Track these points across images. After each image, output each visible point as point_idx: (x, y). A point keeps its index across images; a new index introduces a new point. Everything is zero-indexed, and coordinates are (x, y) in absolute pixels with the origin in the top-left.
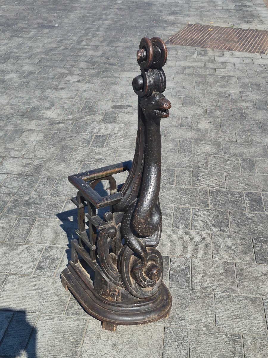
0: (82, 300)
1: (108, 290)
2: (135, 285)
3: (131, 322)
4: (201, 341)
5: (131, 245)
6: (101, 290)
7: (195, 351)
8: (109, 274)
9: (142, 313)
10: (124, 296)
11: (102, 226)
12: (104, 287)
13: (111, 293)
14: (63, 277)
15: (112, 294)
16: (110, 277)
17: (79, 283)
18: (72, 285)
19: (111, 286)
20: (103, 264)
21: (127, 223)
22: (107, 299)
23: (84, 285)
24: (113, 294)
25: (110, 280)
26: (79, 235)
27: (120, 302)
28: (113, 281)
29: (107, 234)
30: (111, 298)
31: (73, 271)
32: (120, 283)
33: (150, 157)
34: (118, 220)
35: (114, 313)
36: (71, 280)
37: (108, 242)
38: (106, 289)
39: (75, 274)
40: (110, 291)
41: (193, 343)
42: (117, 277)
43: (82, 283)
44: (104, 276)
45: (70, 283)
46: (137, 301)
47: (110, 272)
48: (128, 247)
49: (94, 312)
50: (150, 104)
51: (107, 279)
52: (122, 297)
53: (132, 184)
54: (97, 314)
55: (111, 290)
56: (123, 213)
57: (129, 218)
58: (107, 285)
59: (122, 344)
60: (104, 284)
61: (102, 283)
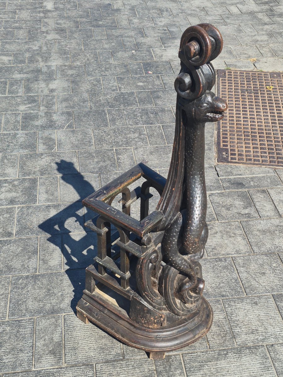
0: (117, 333)
1: (152, 318)
2: (181, 305)
3: (182, 345)
5: (178, 266)
6: (143, 320)
8: (152, 301)
9: (191, 331)
10: (169, 319)
11: (144, 254)
12: (147, 316)
13: (156, 321)
14: (81, 311)
15: (157, 321)
16: (154, 304)
17: (105, 314)
18: (97, 319)
19: (156, 313)
20: (146, 293)
21: (173, 244)
22: (151, 327)
23: (113, 316)
24: (159, 320)
25: (154, 307)
26: (101, 263)
27: (165, 327)
28: (157, 308)
29: (149, 261)
30: (156, 325)
31: (92, 301)
32: (164, 306)
33: (194, 166)
34: (158, 241)
35: (162, 340)
36: (94, 312)
37: (149, 268)
38: (150, 317)
39: (95, 304)
40: (155, 319)
42: (161, 302)
43: (109, 314)
44: (145, 303)
45: (94, 317)
46: (182, 320)
47: (154, 299)
48: (172, 268)
49: (138, 344)
50: (201, 107)
51: (150, 307)
52: (167, 321)
53: (172, 198)
54: (142, 347)
55: (156, 317)
56: (163, 232)
57: (174, 238)
58: (151, 314)
60: (147, 313)
61: (144, 312)
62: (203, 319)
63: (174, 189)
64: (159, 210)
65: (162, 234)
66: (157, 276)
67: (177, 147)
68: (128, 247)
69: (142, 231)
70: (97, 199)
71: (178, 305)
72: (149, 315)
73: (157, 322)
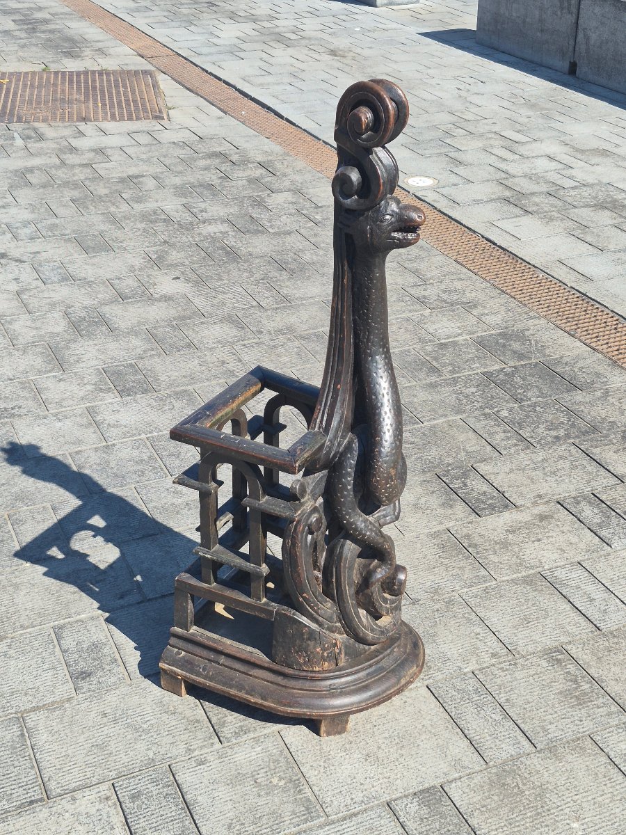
0: (251, 695)
1: (318, 650)
2: (367, 619)
3: (378, 698)
4: (508, 685)
5: (360, 534)
6: (300, 656)
7: (513, 705)
8: (317, 613)
9: (390, 671)
10: (350, 652)
11: (299, 512)
12: (308, 645)
13: (325, 654)
14: (172, 671)
15: (328, 654)
16: (321, 619)
17: (221, 665)
18: (206, 677)
19: (326, 637)
20: (304, 595)
21: (347, 490)
22: (317, 669)
23: (238, 666)
24: (331, 653)
25: (320, 625)
26: (209, 556)
27: (343, 666)
28: (326, 626)
29: (307, 528)
30: (326, 663)
31: (190, 647)
32: (338, 624)
33: (372, 337)
34: (317, 491)
35: (341, 692)
36: (199, 666)
37: (308, 544)
38: (315, 648)
39: (198, 650)
40: (324, 650)
41: (498, 692)
42: (332, 614)
43: (229, 662)
44: (304, 620)
45: (198, 674)
46: (372, 652)
47: (321, 609)
48: (348, 542)
49: (297, 707)
50: (382, 221)
51: (314, 626)
52: (345, 655)
53: (338, 405)
55: (326, 646)
56: (325, 472)
57: (349, 479)
58: (315, 639)
59: (379, 748)
60: (309, 639)
61: (304, 639)
62: (408, 651)
63: (339, 386)
64: (316, 429)
65: (324, 476)
66: (320, 564)
67: (340, 307)
68: (266, 505)
69: (295, 463)
70: (197, 424)
71: (364, 620)
72: (311, 643)
73: (328, 656)
